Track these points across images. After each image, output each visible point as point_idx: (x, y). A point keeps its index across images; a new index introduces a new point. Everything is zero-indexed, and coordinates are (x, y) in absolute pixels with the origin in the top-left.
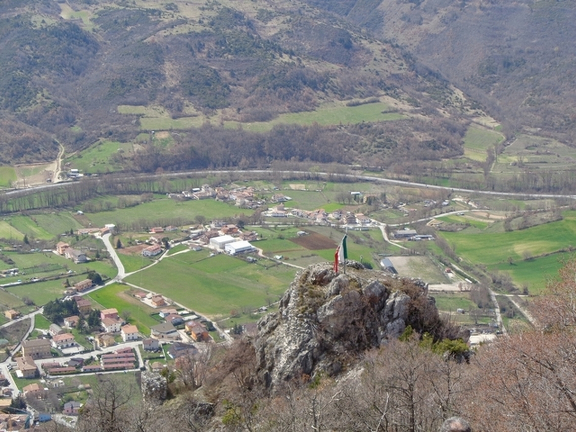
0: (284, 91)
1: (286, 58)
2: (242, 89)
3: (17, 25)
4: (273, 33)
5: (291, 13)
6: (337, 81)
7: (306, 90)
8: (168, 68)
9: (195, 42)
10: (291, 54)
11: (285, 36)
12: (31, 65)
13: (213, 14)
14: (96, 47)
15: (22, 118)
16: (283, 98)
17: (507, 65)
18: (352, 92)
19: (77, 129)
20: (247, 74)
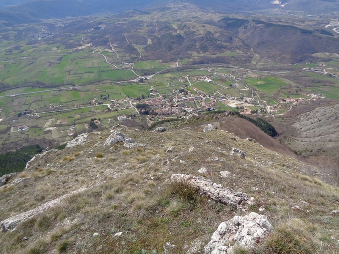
0: (218, 49)
1: (219, 42)
2: (210, 48)
3: (170, 35)
4: (217, 36)
5: (221, 32)
6: (228, 47)
7: (223, 49)
8: (197, 44)
9: (202, 39)
10: (220, 41)
11: (219, 37)
12: (172, 43)
13: (206, 32)
14: (184, 39)
15: (171, 53)
16: (218, 50)
17: (263, 43)
18: (231, 49)
19: (181, 56)
20: (212, 45)
